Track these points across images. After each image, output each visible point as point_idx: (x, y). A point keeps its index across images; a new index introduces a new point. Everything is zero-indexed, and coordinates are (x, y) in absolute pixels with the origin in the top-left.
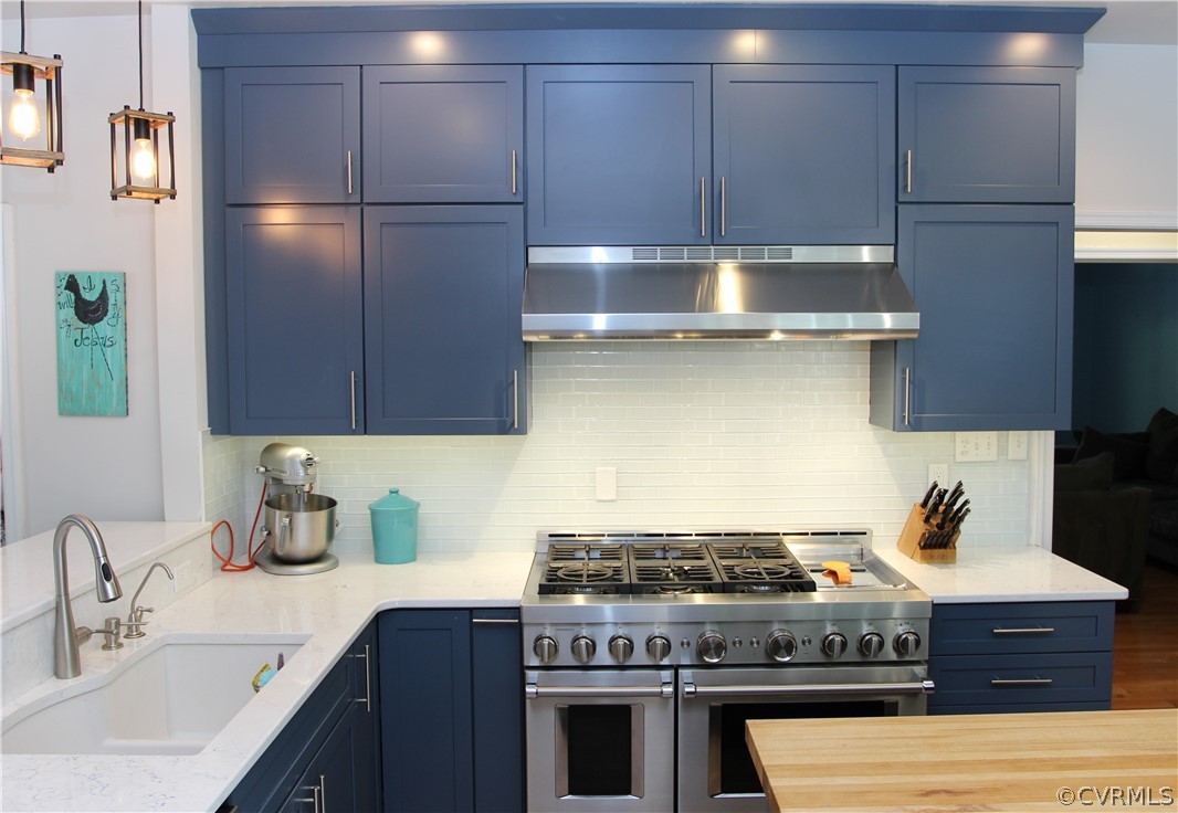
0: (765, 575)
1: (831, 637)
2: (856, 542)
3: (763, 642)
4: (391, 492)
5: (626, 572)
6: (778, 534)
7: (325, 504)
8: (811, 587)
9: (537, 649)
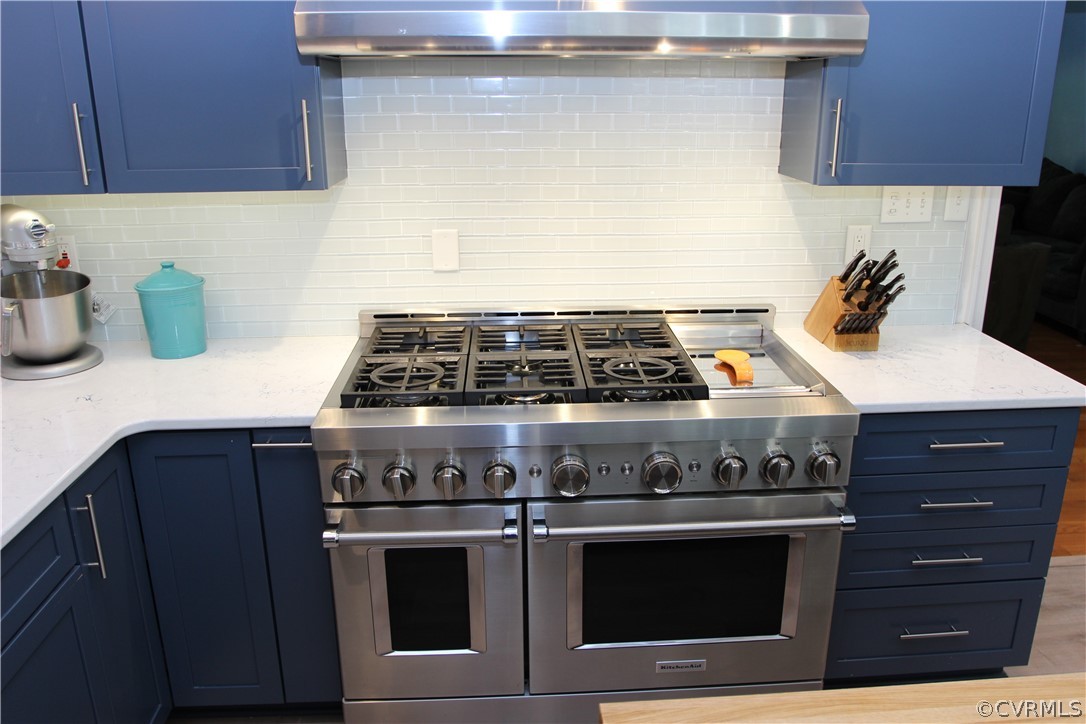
0: (643, 376)
1: (727, 462)
2: (755, 321)
3: (637, 468)
4: (164, 267)
5: (461, 373)
6: (660, 312)
7: (74, 282)
8: (702, 393)
9: (337, 484)
